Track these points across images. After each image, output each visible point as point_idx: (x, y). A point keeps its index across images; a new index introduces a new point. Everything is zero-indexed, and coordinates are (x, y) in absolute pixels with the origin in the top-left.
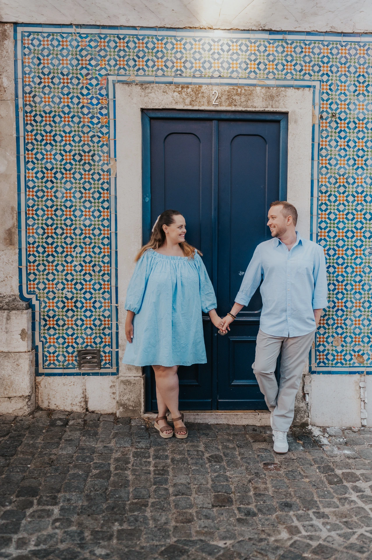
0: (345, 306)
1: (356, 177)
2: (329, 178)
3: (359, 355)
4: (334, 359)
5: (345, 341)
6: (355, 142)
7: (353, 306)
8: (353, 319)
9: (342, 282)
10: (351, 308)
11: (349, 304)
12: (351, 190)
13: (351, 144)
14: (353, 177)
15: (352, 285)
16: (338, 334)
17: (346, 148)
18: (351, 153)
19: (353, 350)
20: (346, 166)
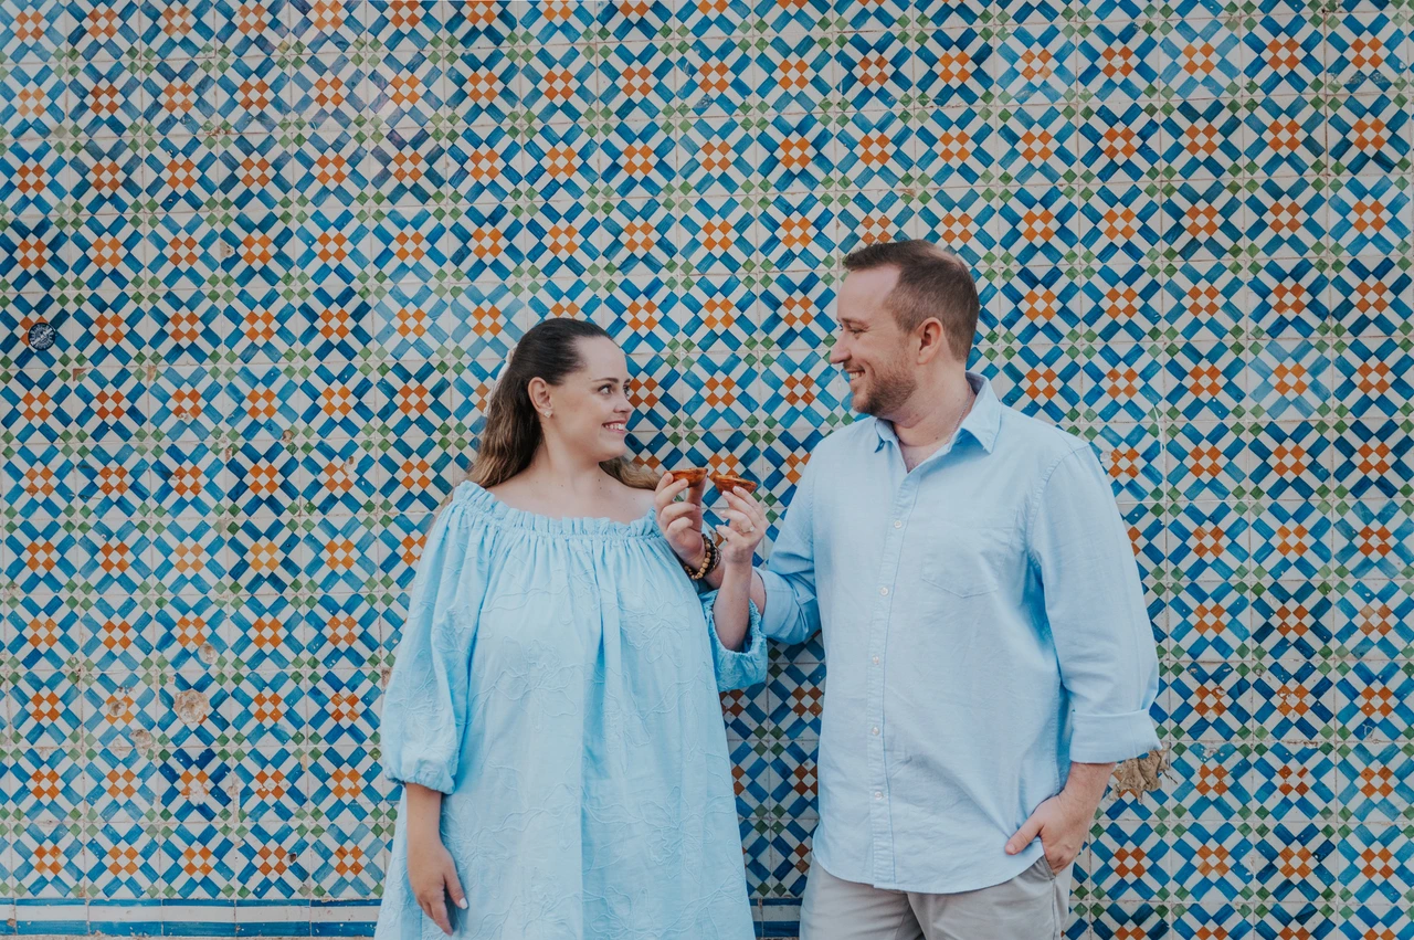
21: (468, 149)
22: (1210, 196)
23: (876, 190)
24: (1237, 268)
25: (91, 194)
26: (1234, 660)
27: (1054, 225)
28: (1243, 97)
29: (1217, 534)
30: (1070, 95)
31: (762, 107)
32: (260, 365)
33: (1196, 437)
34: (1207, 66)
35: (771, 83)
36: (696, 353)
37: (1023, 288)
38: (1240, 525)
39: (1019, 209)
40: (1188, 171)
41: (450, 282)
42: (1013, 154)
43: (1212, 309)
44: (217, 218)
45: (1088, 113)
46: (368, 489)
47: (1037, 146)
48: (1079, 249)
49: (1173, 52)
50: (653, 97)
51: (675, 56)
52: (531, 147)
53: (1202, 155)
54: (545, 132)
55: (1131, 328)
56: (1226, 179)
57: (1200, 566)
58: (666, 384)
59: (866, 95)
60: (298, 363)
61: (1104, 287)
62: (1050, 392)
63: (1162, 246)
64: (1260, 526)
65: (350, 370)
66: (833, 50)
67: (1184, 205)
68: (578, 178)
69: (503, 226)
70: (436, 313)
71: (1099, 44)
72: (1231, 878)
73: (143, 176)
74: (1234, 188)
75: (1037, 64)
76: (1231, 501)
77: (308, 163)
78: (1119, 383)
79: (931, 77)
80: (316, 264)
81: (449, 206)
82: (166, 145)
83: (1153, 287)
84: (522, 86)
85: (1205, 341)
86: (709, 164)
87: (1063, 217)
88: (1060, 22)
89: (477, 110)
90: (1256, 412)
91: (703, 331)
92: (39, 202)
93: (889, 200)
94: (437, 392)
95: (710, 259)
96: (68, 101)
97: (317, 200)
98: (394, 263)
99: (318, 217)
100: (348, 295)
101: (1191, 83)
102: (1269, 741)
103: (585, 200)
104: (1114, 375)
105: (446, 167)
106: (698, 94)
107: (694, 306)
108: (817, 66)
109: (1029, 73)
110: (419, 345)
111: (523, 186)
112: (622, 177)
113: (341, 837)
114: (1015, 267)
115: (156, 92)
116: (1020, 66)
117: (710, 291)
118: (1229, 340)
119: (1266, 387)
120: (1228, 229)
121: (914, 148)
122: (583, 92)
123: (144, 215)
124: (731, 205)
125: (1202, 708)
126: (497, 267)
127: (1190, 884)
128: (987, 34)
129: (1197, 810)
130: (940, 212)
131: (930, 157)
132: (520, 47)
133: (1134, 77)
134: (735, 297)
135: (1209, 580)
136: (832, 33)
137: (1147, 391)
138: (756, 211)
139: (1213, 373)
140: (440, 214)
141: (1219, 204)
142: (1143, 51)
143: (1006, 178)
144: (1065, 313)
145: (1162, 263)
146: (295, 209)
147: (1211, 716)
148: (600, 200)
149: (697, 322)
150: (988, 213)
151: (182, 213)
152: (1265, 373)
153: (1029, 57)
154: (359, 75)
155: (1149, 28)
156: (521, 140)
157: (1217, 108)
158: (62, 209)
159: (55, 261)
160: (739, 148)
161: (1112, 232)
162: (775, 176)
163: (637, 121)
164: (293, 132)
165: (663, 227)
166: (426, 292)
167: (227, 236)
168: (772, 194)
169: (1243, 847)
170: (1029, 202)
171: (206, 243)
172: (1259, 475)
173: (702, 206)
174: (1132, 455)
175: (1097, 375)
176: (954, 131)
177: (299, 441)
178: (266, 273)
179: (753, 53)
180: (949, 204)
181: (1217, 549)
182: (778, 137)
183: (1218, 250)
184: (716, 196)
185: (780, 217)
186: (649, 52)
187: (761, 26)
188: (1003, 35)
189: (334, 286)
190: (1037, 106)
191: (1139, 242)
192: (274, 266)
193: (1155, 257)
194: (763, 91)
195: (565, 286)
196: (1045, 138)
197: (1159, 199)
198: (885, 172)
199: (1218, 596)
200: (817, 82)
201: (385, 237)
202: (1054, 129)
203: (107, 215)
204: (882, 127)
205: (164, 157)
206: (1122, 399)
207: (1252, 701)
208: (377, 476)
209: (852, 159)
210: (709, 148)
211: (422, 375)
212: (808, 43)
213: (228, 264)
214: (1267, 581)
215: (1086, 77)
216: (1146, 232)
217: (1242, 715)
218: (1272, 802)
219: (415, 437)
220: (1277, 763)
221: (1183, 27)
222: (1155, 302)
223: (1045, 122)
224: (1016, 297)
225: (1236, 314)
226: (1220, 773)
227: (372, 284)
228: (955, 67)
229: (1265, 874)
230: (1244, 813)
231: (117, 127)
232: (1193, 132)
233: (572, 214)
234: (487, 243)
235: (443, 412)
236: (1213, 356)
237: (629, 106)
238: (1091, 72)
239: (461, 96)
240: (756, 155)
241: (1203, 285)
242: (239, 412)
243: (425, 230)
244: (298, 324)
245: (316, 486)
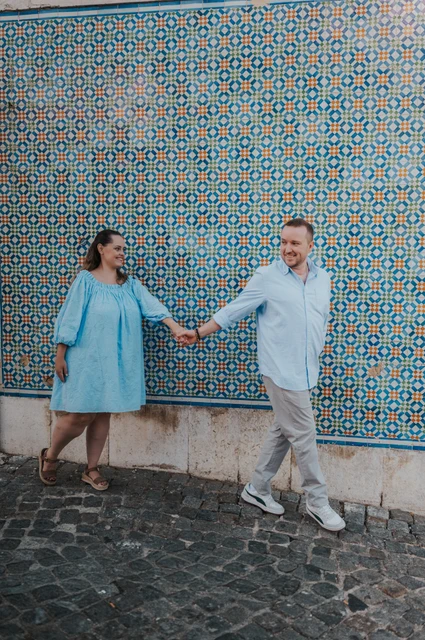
0: (32, 321)
1: (38, 174)
2: (10, 177)
3: (48, 378)
4: (22, 380)
5: (33, 361)
6: (36, 135)
7: (39, 322)
8: (41, 336)
9: (28, 294)
10: (38, 323)
11: (36, 319)
12: (33, 189)
13: (32, 137)
14: (35, 175)
15: (38, 298)
16: (25, 352)
17: (27, 141)
18: (32, 147)
19: (42, 371)
20: (27, 162)
21: (198, 194)
22: (403, 212)
23: (310, 208)
24: (410, 232)
25: (97, 204)
26: (403, 341)
27: (359, 219)
28: (415, 184)
29: (400, 306)
30: (366, 182)
31: (279, 184)
32: (141, 252)
33: (396, 279)
34: (405, 175)
35: (282, 177)
36: (258, 252)
37: (350, 236)
38: (407, 304)
39: (350, 214)
40: (397, 205)
41: (192, 230)
42: (349, 198)
43: (402, 244)
44: (130, 211)
45: (370, 187)
46: (169, 286)
47: (356, 196)
48: (366, 226)
49: (396, 171)
50: (249, 180)
51: (256, 169)
52: (215, 194)
53: (402, 200)
54: (219, 189)
55: (379, 248)
56: (409, 207)
57: (395, 315)
58: (250, 260)
59: (308, 181)
60: (151, 251)
61: (373, 237)
62: (356, 265)
63: (389, 226)
64: (412, 305)
65: (165, 254)
66: (300, 168)
67: (396, 214)
68: (228, 203)
69: (207, 215)
70: (188, 239)
71: (375, 168)
72: (399, 400)
73: (111, 199)
74: (411, 210)
75: (357, 173)
76: (405, 297)
77: (155, 197)
78: (375, 263)
79: (327, 176)
80: (156, 225)
81: (192, 209)
82: (117, 191)
83: (386, 237)
84: (213, 176)
85: (400, 253)
86: (264, 199)
87: (361, 217)
88: (364, 162)
89: (201, 183)
90: (413, 273)
91: (260, 246)
92: (83, 205)
93: (314, 210)
94: (188, 260)
95: (263, 226)
96: (91, 178)
97: (157, 207)
98: (177, 225)
99: (157, 212)
100: (165, 233)
101: (400, 180)
102: (412, 364)
103: (229, 209)
104: (374, 261)
105: (192, 198)
106: (262, 180)
107: (258, 239)
108: (295, 173)
109: (354, 176)
110: (183, 248)
111: (213, 204)
112: (239, 203)
113: (159, 378)
114: (348, 230)
115: (114, 176)
116: (352, 174)
117: (263, 235)
118: (407, 253)
119: (417, 266)
120: (408, 221)
121: (321, 196)
122: (230, 178)
123: (111, 210)
124: (270, 211)
125: (394, 354)
126: (205, 226)
127: (387, 401)
128: (343, 164)
129: (391, 381)
130: (327, 214)
131: (325, 199)
132: (213, 166)
133: (384, 178)
134: (270, 237)
135: (398, 319)
136: (300, 163)
137: (383, 266)
138: (276, 213)
139: (402, 262)
140: (190, 211)
141: (406, 214)
142: (386, 171)
143: (347, 205)
144: (361, 243)
145: (389, 230)
146: (151, 209)
147: (396, 356)
148: (233, 209)
149: (259, 243)
150: (341, 215)
151: (121, 210)
152: (416, 262)
153: (355, 171)
154: (169, 173)
155: (389, 164)
156: (213, 192)
157: (408, 187)
158: (89, 207)
159: (87, 222)
160: (273, 195)
161: (375, 221)
162: (282, 203)
163: (245, 187)
164: (151, 188)
165: (250, 217)
166: (186, 233)
167: (133, 216)
168: (281, 208)
169: (403, 392)
170: (353, 212)
171: (127, 218)
172: (413, 291)
173: (261, 211)
174: (378, 284)
175: (369, 261)
176: (333, 192)
177: (151, 272)
178: (143, 227)
179: (277, 168)
180: (330, 212)
181: (400, 311)
182: (283, 192)
183: (405, 227)
184: (265, 208)
185: (283, 215)
186: (249, 168)
187: (280, 161)
188: (347, 165)
189: (161, 230)
190: (356, 185)
191: (383, 224)
192: (145, 225)
193: (387, 229)
194: (279, 179)
195: (223, 232)
196: (358, 194)
197: (389, 212)
198: (313, 203)
199: (400, 324)
200: (294, 177)
201: (175, 218)
202: (360, 192)
203: (101, 210)
204: (312, 190)
205: (116, 194)
206: (376, 268)
207: (407, 352)
208: (171, 283)
209: (303, 199)
210: (264, 195)
211: (184, 256)
212: (293, 166)
213: (133, 224)
214: (414, 320)
215: (370, 178)
216: (385, 222)
217: (404, 356)
218: (412, 380)
219: (181, 272)
220: (413, 370)
221: (399, 164)
222: (387, 241)
223: (358, 190)
224: (348, 239)
225: (409, 246)
226: (397, 372)
227: (171, 230)
228: (334, 174)
229: (408, 400)
230: (404, 382)
231: (104, 186)
232: (400, 194)
233: (225, 213)
234: (202, 220)
235: (189, 266)
236: (402, 257)
237: (242, 183)
238: (372, 176)
239: (196, 179)
240: (277, 197)
241: (400, 237)
242: (135, 264)
243: (186, 216)
244: (151, 241)
245: (155, 285)
